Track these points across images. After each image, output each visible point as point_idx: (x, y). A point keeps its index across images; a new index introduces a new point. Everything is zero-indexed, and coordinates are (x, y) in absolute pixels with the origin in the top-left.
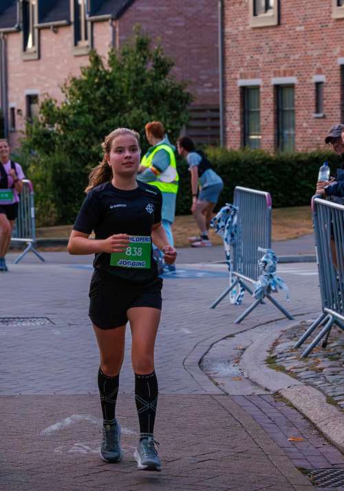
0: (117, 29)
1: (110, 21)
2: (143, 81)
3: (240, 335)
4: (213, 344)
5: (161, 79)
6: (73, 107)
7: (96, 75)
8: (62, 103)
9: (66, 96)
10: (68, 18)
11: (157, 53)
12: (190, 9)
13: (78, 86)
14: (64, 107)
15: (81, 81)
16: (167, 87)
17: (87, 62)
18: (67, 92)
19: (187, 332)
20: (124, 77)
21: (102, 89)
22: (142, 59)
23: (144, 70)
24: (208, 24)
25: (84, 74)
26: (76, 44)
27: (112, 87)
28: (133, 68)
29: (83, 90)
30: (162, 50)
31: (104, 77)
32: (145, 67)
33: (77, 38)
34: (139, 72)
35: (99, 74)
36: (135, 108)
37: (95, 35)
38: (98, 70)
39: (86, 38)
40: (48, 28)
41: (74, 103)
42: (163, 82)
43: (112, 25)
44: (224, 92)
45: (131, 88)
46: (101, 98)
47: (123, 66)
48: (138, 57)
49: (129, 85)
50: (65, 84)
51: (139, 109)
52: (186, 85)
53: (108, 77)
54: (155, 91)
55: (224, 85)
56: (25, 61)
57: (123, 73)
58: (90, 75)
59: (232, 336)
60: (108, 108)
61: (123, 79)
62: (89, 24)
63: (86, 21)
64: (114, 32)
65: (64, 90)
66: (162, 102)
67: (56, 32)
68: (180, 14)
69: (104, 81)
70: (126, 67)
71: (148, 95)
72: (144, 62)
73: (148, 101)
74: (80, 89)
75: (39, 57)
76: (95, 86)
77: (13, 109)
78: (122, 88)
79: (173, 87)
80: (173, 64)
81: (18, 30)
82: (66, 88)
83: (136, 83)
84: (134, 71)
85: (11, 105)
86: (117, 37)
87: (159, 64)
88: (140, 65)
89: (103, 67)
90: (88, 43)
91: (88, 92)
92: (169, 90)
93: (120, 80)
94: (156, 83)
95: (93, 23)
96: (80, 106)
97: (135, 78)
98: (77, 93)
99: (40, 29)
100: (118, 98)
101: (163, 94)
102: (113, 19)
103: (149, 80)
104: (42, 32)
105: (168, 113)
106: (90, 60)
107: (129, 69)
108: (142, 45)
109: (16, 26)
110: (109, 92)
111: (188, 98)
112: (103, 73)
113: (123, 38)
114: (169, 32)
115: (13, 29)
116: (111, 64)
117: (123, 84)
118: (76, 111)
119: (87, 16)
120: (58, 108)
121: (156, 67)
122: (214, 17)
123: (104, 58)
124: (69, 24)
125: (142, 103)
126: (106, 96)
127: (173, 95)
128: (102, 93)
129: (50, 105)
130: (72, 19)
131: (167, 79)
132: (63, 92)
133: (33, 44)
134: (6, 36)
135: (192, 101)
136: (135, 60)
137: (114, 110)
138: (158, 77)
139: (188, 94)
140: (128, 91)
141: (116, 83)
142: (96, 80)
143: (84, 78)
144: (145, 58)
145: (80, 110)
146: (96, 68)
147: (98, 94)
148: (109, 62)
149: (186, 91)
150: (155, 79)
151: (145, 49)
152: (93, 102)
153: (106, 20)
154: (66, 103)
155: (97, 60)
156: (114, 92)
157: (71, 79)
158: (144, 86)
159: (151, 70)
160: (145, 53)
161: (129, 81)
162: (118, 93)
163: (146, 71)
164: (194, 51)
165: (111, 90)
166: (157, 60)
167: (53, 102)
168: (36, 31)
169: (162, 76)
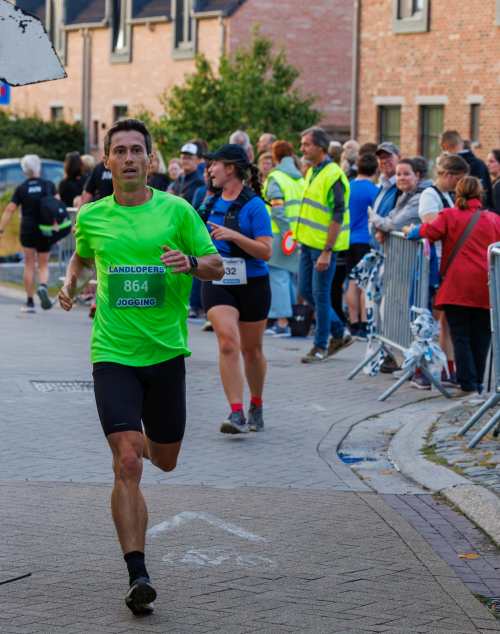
0: (228, 30)
1: (220, 19)
2: (260, 94)
3: (385, 415)
4: (352, 426)
5: (282, 92)
6: (173, 123)
7: (203, 84)
8: (160, 117)
9: (166, 108)
10: (168, 13)
11: (279, 60)
12: (319, 8)
13: (181, 98)
14: (163, 122)
15: (184, 91)
16: (290, 103)
17: (192, 69)
18: (167, 103)
19: (319, 408)
20: (238, 88)
21: (211, 102)
22: (260, 67)
23: (261, 81)
24: (340, 27)
25: (189, 83)
26: (176, 46)
27: (222, 99)
28: (248, 77)
29: (187, 102)
30: (284, 56)
31: (213, 87)
32: (263, 76)
33: (179, 38)
34: (256, 82)
35: (207, 83)
36: (249, 127)
37: (200, 35)
38: (206, 79)
39: (190, 39)
40: (143, 24)
41: (175, 118)
42: (285, 95)
43: (222, 23)
44: (357, 111)
45: (247, 101)
46: (208, 112)
47: (236, 75)
48: (255, 63)
49: (243, 98)
50: (165, 94)
51: (254, 127)
52: (313, 100)
53: (218, 88)
54: (275, 106)
55: (358, 103)
56: (114, 64)
57: (236, 83)
58: (195, 84)
59: (376, 416)
60: (216, 125)
61: (236, 91)
62: (194, 23)
63: (190, 19)
64: (225, 33)
65: (163, 100)
66: (283, 120)
67: (152, 30)
68: (306, 14)
69: (213, 91)
70: (240, 76)
71: (266, 112)
72: (263, 71)
73: (266, 119)
74: (183, 100)
75: (131, 60)
76: (202, 98)
77: (96, 123)
78: (234, 101)
79: (296, 102)
80: (297, 75)
81: (107, 26)
82: (166, 99)
83: (252, 96)
84: (249, 80)
85: (95, 117)
86: (228, 39)
87: (281, 73)
88: (257, 74)
89: (211, 74)
90: (191, 45)
91: (192, 104)
92: (292, 106)
93: (232, 91)
94: (276, 97)
95: (198, 20)
96: (182, 122)
97: (251, 90)
98: (179, 105)
99: (133, 26)
100: (229, 113)
101: (284, 111)
102: (224, 17)
103: (267, 92)
104: (136, 29)
105: (289, 134)
106: (197, 66)
107: (243, 79)
108: (261, 49)
109: (104, 21)
110: (218, 106)
111: (315, 116)
112: (212, 82)
113: (236, 40)
114: (291, 36)
115: (101, 24)
116: (222, 70)
117: (236, 97)
118: (176, 128)
119: (192, 12)
120: (156, 123)
121: (276, 77)
122: (347, 19)
123: (214, 63)
124: (169, 21)
125: (259, 120)
126: (213, 111)
127: (297, 112)
128: (210, 107)
129: (145, 118)
130: (173, 15)
131: (290, 92)
132: (162, 103)
133: (125, 44)
134: (91, 33)
135: (319, 120)
136: (251, 67)
137: (223, 127)
138: (279, 89)
139: (315, 112)
140: (242, 105)
141: (228, 95)
142: (204, 91)
143: (189, 87)
144: (264, 65)
145: (181, 126)
146: (203, 76)
147: (205, 107)
148: (220, 69)
149: (312, 108)
150: (275, 91)
151: (264, 54)
152: (198, 116)
153: (215, 17)
154: (165, 117)
155: (205, 66)
156: (224, 106)
157: (173, 87)
158: (262, 99)
159: (271, 81)
160: (264, 59)
161: (243, 93)
162: (230, 108)
163: (266, 82)
164: (322, 60)
165: (221, 104)
166: (278, 69)
167: (149, 116)
168: (128, 28)
169: (284, 89)
